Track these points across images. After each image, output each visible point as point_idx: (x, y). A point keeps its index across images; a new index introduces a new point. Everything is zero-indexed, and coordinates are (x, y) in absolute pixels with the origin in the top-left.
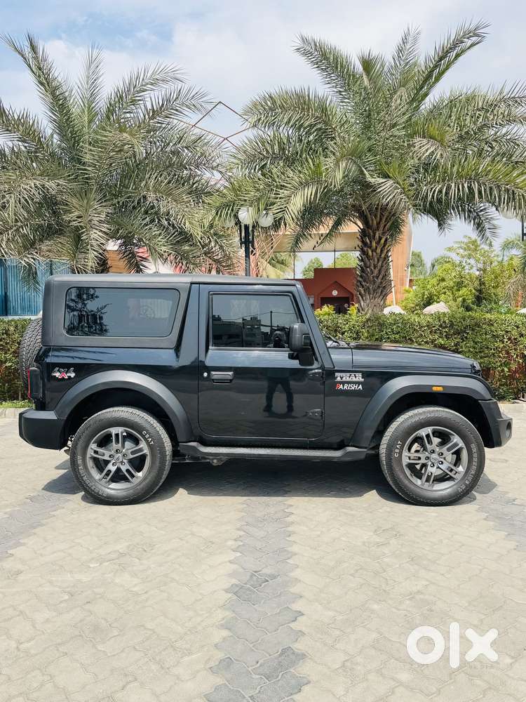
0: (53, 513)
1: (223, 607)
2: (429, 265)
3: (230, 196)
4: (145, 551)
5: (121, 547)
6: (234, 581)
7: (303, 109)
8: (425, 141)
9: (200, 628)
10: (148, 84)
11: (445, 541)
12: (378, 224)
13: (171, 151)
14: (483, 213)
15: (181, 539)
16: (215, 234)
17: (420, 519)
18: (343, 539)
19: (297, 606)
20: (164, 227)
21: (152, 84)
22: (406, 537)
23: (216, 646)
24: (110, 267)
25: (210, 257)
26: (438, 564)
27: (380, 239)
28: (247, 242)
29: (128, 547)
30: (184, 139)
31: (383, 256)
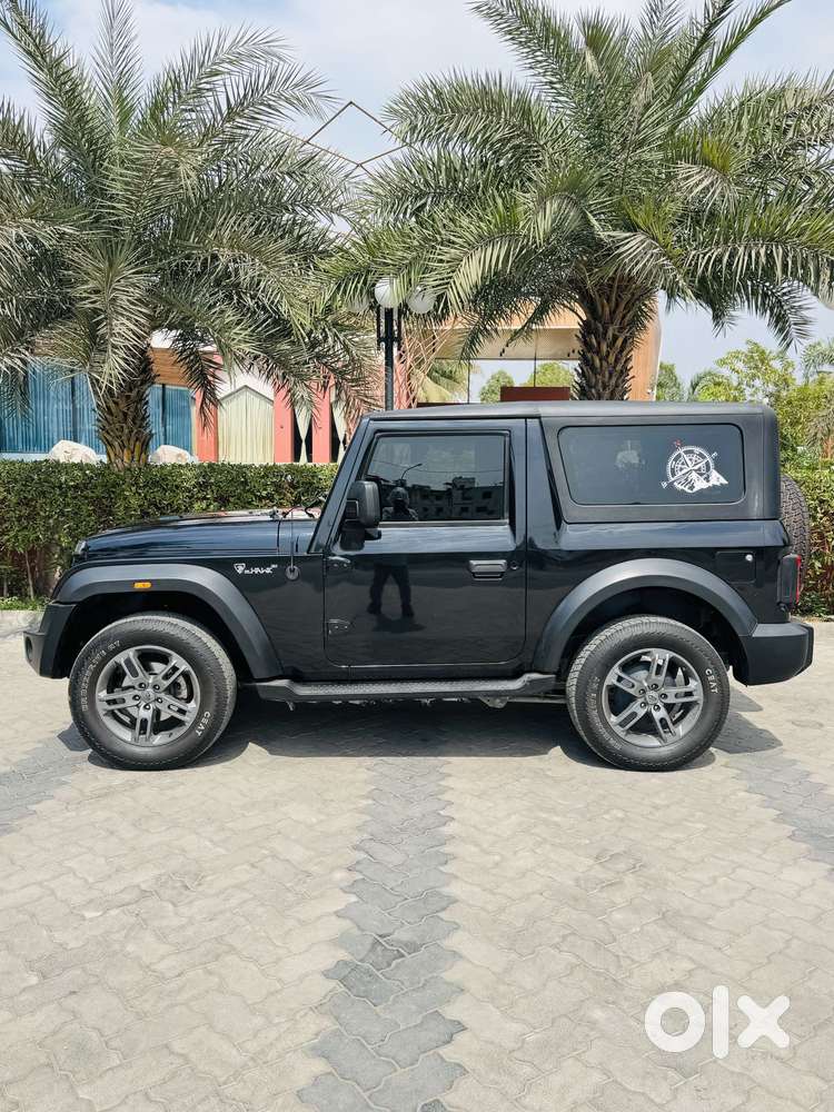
0: (34, 807)
1: (317, 1008)
2: (686, 386)
3: (363, 259)
4: (186, 888)
5: (144, 878)
6: (342, 955)
7: (490, 111)
8: (696, 169)
9: (272, 1054)
10: (223, 61)
11: (721, 880)
12: (613, 313)
13: (263, 180)
14: (786, 298)
15: (253, 866)
16: (335, 324)
17: (675, 836)
18: (542, 872)
19: (453, 1012)
20: (249, 309)
21: (231, 62)
22: (653, 871)
23: (299, 1094)
24: (155, 376)
25: (325, 364)
26: (711, 928)
27: (615, 338)
28: (389, 339)
29: (158, 878)
30: (284, 159)
31: (619, 368)
